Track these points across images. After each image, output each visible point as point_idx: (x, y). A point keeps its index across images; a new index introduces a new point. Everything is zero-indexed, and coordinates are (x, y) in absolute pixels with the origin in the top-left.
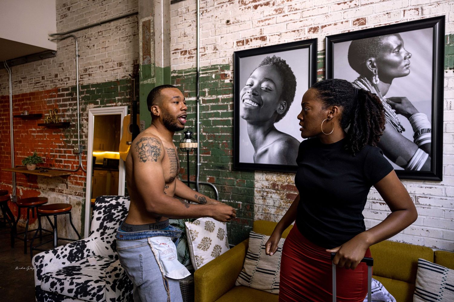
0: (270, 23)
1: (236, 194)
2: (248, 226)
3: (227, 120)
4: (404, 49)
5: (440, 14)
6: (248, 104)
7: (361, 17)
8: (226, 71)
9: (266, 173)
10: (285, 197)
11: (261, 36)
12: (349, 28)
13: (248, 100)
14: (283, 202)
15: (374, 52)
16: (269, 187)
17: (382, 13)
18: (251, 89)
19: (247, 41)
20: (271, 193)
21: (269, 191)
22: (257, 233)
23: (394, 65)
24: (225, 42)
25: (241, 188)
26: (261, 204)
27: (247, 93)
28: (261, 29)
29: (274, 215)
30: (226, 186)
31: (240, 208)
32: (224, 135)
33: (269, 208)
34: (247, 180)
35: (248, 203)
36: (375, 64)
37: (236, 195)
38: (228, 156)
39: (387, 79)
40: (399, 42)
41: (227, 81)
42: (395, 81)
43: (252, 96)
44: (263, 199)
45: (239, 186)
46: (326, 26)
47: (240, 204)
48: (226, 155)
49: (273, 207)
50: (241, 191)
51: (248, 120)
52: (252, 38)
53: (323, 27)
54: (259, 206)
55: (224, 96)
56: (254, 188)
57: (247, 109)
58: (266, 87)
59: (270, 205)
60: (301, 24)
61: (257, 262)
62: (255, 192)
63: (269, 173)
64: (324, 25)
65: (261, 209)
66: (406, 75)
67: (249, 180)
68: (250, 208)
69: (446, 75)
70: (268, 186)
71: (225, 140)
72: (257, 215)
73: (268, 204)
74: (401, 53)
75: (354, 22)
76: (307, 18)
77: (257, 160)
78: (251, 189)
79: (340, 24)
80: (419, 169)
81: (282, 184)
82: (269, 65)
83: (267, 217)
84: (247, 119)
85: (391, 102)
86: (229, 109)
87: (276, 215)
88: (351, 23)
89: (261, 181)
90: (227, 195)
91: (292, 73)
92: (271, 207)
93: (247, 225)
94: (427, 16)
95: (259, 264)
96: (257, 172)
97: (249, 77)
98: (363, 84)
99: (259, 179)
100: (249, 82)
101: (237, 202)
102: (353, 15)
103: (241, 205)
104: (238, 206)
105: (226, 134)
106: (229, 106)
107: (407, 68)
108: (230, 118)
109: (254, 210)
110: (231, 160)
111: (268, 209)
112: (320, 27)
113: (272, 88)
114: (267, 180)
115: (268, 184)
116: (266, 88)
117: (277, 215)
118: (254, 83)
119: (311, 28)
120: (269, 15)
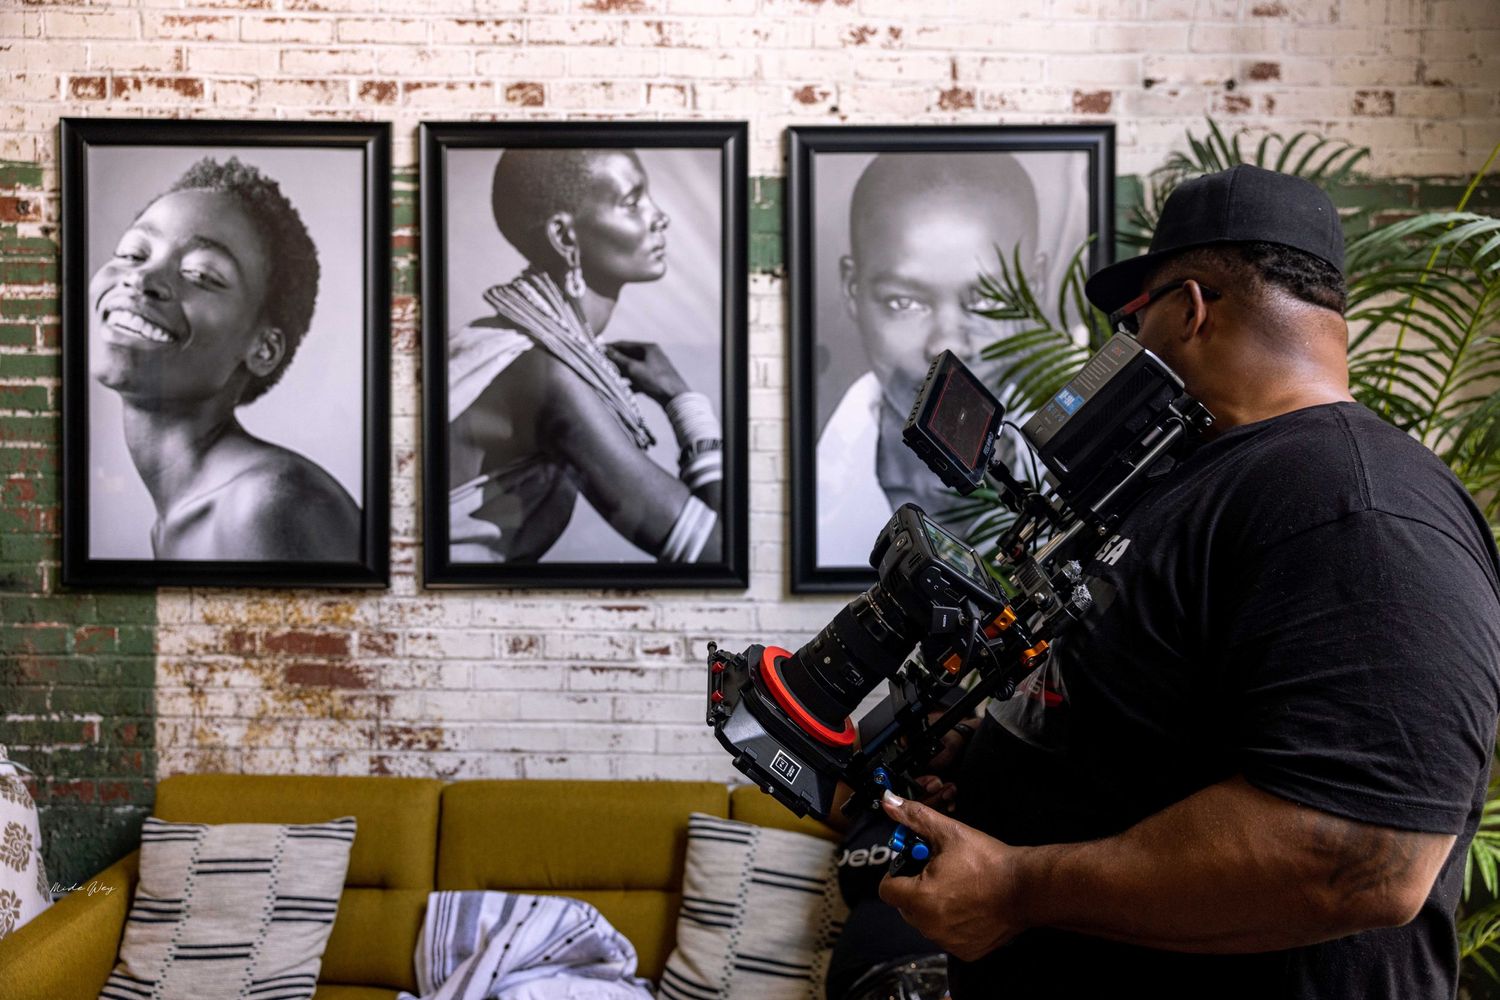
0: (216, 35)
1: (75, 684)
2: (130, 808)
3: (28, 388)
4: (650, 199)
5: (736, 116)
6: (128, 328)
7: (528, 80)
8: (23, 188)
9: (204, 596)
10: (280, 680)
11: (180, 75)
12: (494, 106)
13: (127, 315)
14: (275, 697)
15: (569, 198)
16: (215, 647)
17: (590, 81)
18: (141, 273)
19: (120, 86)
20: (225, 669)
21: (216, 663)
22: (171, 821)
23: (625, 244)
24: (20, 72)
25: (98, 659)
26: (187, 717)
27: (120, 288)
28: (179, 51)
29: (237, 749)
30: (26, 657)
31: (91, 738)
32: (15, 449)
33: (219, 726)
34: (122, 626)
35: (128, 714)
36: (572, 235)
37: (75, 689)
38: (37, 536)
39: (607, 284)
40: (636, 178)
41: (28, 230)
42: (628, 291)
43: (144, 299)
44: (191, 694)
45: (90, 651)
46: (418, 86)
47: (91, 724)
48: (26, 532)
49: (235, 721)
50: (97, 672)
51: (125, 394)
52: (140, 75)
53: (409, 87)
54: (178, 721)
55: (16, 289)
56: (153, 655)
57: (125, 351)
58: (201, 269)
59: (222, 713)
60: (334, 62)
61: (178, 925)
62: (161, 672)
63: (216, 594)
64: (414, 80)
65: (183, 737)
66: (655, 278)
67: (131, 628)
68: (139, 734)
69: (753, 288)
70: (213, 642)
71: (19, 471)
72: (170, 759)
73: (215, 712)
74: (643, 210)
75: (508, 90)
76: (357, 47)
77: (166, 543)
78: (141, 659)
79: (463, 90)
80: (693, 558)
81: (268, 634)
82: (213, 190)
83: (210, 763)
84: (122, 386)
85: (617, 355)
86: (40, 342)
87: (246, 751)
88: (498, 92)
89: (186, 627)
90: (32, 692)
91: (303, 230)
92: (227, 721)
93: (125, 804)
94: (707, 115)
95: (186, 931)
96: (165, 592)
97: (130, 227)
98: (540, 292)
99: (175, 621)
100: (129, 243)
101: (77, 718)
102: (505, 67)
103: (96, 729)
104: (85, 733)
105: (24, 445)
106: (38, 333)
107: (659, 259)
108: (47, 383)
109: (154, 740)
110: (50, 549)
111: (215, 729)
112: (400, 86)
113: (226, 277)
114: (209, 621)
115: (213, 634)
116: (203, 276)
117: (252, 748)
118: (150, 251)
119: (371, 84)
120: (213, 5)
